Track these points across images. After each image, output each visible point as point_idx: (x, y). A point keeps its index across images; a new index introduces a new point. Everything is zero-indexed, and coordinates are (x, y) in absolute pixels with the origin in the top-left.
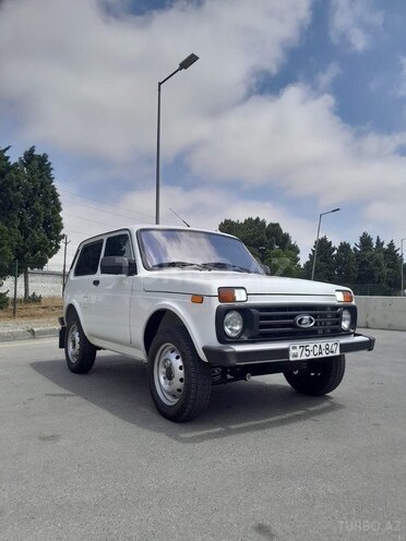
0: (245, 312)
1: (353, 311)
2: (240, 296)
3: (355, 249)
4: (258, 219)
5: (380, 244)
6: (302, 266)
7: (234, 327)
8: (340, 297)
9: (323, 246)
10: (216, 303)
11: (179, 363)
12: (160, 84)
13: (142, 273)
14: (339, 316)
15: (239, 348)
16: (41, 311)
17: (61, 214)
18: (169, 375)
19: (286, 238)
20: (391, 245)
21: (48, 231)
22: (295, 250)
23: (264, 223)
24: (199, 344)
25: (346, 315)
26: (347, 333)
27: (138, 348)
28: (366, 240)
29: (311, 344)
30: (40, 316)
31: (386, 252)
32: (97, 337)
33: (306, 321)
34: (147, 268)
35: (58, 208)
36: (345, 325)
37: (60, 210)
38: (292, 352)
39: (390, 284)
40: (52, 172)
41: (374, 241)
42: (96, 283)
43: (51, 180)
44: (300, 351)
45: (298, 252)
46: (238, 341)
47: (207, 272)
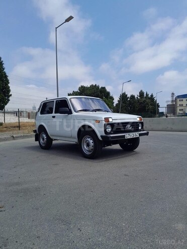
0: (112, 125)
1: (142, 123)
2: (110, 120)
3: (137, 98)
4: (96, 85)
5: (147, 95)
6: (115, 106)
7: (109, 130)
8: (138, 119)
9: (123, 96)
10: (104, 122)
11: (92, 141)
12: (56, 28)
13: (74, 113)
14: (138, 125)
15: (112, 135)
16: (5, 129)
17: (9, 85)
18: (88, 145)
19: (108, 93)
20: (152, 96)
21: (4, 93)
22: (112, 99)
23: (98, 87)
24: (99, 135)
25: (140, 125)
26: (140, 131)
27: (75, 138)
28: (141, 94)
29: (131, 134)
30: (5, 131)
31: (150, 98)
32: (55, 136)
33: (129, 127)
34: (75, 111)
35: (8, 82)
36: (140, 128)
37: (9, 83)
38: (126, 136)
39: (151, 112)
40: (4, 65)
41: (145, 94)
42: (54, 117)
43: (4, 69)
44: (128, 136)
45: (113, 99)
46: (110, 133)
47: (95, 112)
